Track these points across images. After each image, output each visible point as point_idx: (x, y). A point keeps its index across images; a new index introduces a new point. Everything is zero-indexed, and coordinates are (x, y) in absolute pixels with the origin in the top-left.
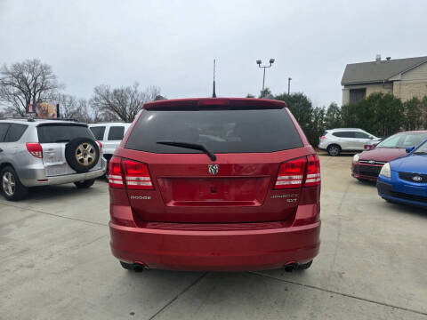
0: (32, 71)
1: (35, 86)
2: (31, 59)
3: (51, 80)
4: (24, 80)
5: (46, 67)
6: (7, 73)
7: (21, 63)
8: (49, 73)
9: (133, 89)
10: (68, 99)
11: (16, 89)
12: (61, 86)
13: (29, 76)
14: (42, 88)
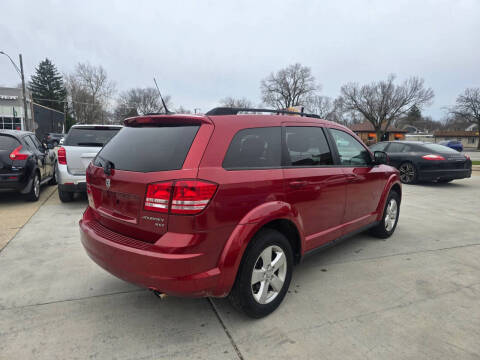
0: (293, 76)
1: (295, 90)
2: (294, 64)
3: (309, 83)
4: (286, 85)
5: (306, 70)
6: (274, 80)
7: (285, 68)
8: (308, 76)
9: (387, 83)
10: (324, 100)
11: (280, 95)
12: (318, 87)
13: (290, 81)
14: (301, 92)
